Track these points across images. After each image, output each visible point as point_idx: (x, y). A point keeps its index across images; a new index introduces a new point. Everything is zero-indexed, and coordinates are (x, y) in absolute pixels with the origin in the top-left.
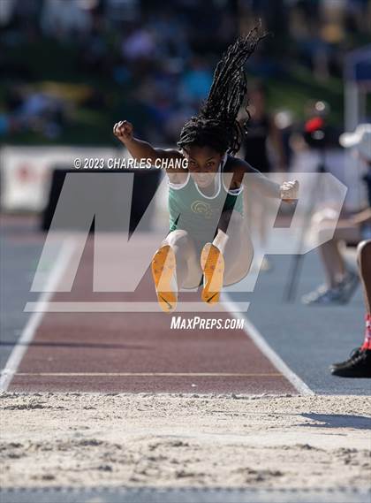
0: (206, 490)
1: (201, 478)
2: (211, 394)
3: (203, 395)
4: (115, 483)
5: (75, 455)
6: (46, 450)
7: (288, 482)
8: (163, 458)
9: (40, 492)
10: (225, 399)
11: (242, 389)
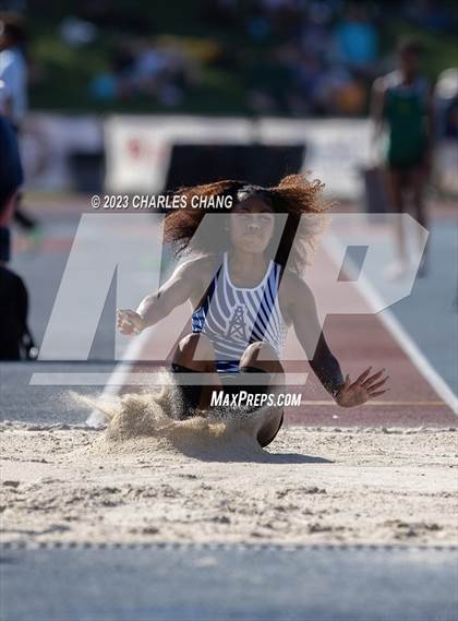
0: (344, 548)
1: (339, 533)
2: (357, 428)
3: (346, 429)
4: (233, 538)
5: (185, 503)
6: (149, 496)
7: (446, 538)
8: (293, 508)
9: (139, 549)
10: (373, 434)
11: (395, 421)
